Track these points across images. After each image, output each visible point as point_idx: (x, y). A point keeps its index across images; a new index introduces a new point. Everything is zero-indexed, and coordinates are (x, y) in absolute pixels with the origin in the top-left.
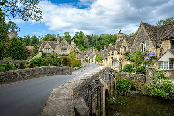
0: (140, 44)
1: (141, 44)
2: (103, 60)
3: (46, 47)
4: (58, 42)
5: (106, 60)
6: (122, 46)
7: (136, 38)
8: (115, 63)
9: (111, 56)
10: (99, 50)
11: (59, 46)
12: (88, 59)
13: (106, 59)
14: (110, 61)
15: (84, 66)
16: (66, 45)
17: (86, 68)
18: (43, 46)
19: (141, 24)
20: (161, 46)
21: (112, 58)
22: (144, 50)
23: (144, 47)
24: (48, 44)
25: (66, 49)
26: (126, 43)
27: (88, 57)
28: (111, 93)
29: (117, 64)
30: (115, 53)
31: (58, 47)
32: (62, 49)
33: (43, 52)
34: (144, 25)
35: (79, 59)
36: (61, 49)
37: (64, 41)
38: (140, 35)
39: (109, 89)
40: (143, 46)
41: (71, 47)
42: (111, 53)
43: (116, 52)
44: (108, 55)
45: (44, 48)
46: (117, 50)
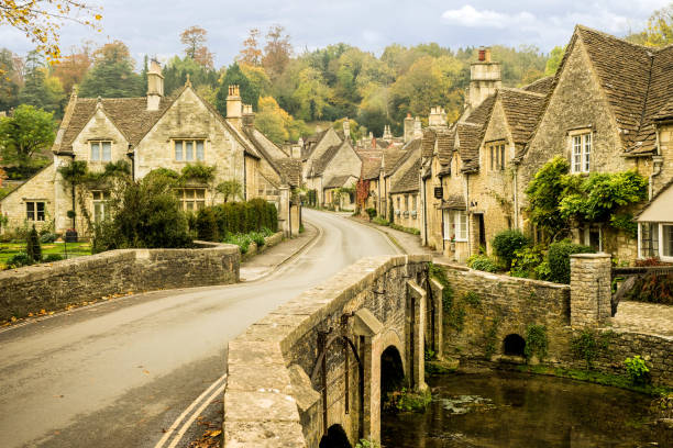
0: (571, 133)
1: (576, 132)
2: (395, 197)
3: (93, 131)
4: (153, 104)
5: (410, 198)
6: (487, 137)
7: (552, 102)
8: (452, 220)
9: (436, 181)
10: (378, 134)
11: (162, 126)
12: (319, 189)
13: (414, 193)
14: (430, 206)
15: (295, 230)
16: (198, 118)
17: (306, 240)
18: (77, 125)
19: (575, 37)
20: (655, 151)
21: (439, 192)
22: (583, 162)
23: (584, 148)
24: (101, 114)
25: (200, 142)
26: (505, 123)
27: (317, 176)
28: (412, 363)
29: (463, 228)
30: (453, 171)
31: (155, 128)
32: (178, 142)
33: (77, 159)
34: (587, 42)
35: (269, 193)
36: (172, 142)
37: (189, 98)
38: (571, 88)
39: (401, 349)
40: (584, 143)
41: (227, 134)
42: (437, 169)
43: (461, 165)
44: (423, 173)
45: (80, 136)
46: (463, 155)
